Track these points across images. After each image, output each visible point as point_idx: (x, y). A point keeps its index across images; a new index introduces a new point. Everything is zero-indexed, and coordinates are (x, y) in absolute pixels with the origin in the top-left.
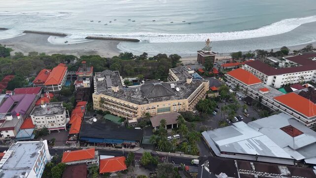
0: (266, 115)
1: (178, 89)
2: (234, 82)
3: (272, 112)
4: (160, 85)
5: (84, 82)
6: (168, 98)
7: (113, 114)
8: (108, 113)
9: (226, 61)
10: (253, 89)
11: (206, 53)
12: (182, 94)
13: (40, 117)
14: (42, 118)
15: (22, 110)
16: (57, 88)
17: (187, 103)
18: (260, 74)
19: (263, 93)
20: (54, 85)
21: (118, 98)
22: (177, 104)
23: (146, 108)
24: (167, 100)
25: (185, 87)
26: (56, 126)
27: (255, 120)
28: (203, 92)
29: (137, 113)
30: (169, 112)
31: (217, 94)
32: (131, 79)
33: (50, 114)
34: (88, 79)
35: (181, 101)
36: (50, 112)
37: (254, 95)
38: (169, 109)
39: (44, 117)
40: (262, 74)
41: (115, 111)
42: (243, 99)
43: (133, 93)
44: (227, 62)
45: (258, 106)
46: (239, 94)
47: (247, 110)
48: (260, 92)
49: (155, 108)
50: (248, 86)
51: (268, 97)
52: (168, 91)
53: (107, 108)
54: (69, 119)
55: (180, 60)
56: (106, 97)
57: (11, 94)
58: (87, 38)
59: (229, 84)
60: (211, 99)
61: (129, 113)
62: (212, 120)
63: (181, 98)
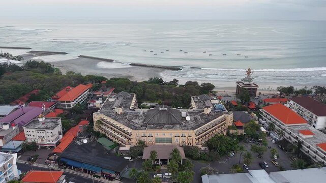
0: (301, 167)
1: (188, 118)
2: (270, 119)
3: (313, 164)
4: (165, 111)
5: (96, 102)
6: (171, 126)
7: (108, 138)
8: (104, 136)
9: (271, 96)
10: (292, 131)
11: (245, 85)
12: (192, 124)
13: (31, 130)
14: (33, 132)
15: (22, 122)
16: (70, 105)
17: (194, 136)
18: (307, 113)
19: (305, 137)
20: (67, 102)
21: (117, 120)
22: (181, 135)
23: (141, 135)
24: (169, 128)
25: (198, 117)
26: (45, 142)
27: (282, 171)
28: (223, 126)
29: (131, 140)
30: (171, 144)
31: (241, 132)
32: (150, 104)
33: (42, 128)
34: (101, 99)
35: (186, 133)
36: (43, 126)
37: (292, 138)
38: (170, 140)
39: (34, 130)
40: (311, 113)
41: (111, 134)
42: (277, 142)
43: (136, 117)
44: (273, 97)
45: (295, 153)
46: (274, 135)
47: (278, 157)
48: (301, 135)
49: (152, 136)
50: (286, 126)
51: (309, 143)
52: (173, 119)
53: (105, 130)
54: (61, 137)
55: (214, 90)
56: (106, 118)
57: (24, 105)
58: (131, 65)
59: (263, 122)
60: (233, 136)
61: (123, 139)
62: (224, 162)
63: (187, 129)
